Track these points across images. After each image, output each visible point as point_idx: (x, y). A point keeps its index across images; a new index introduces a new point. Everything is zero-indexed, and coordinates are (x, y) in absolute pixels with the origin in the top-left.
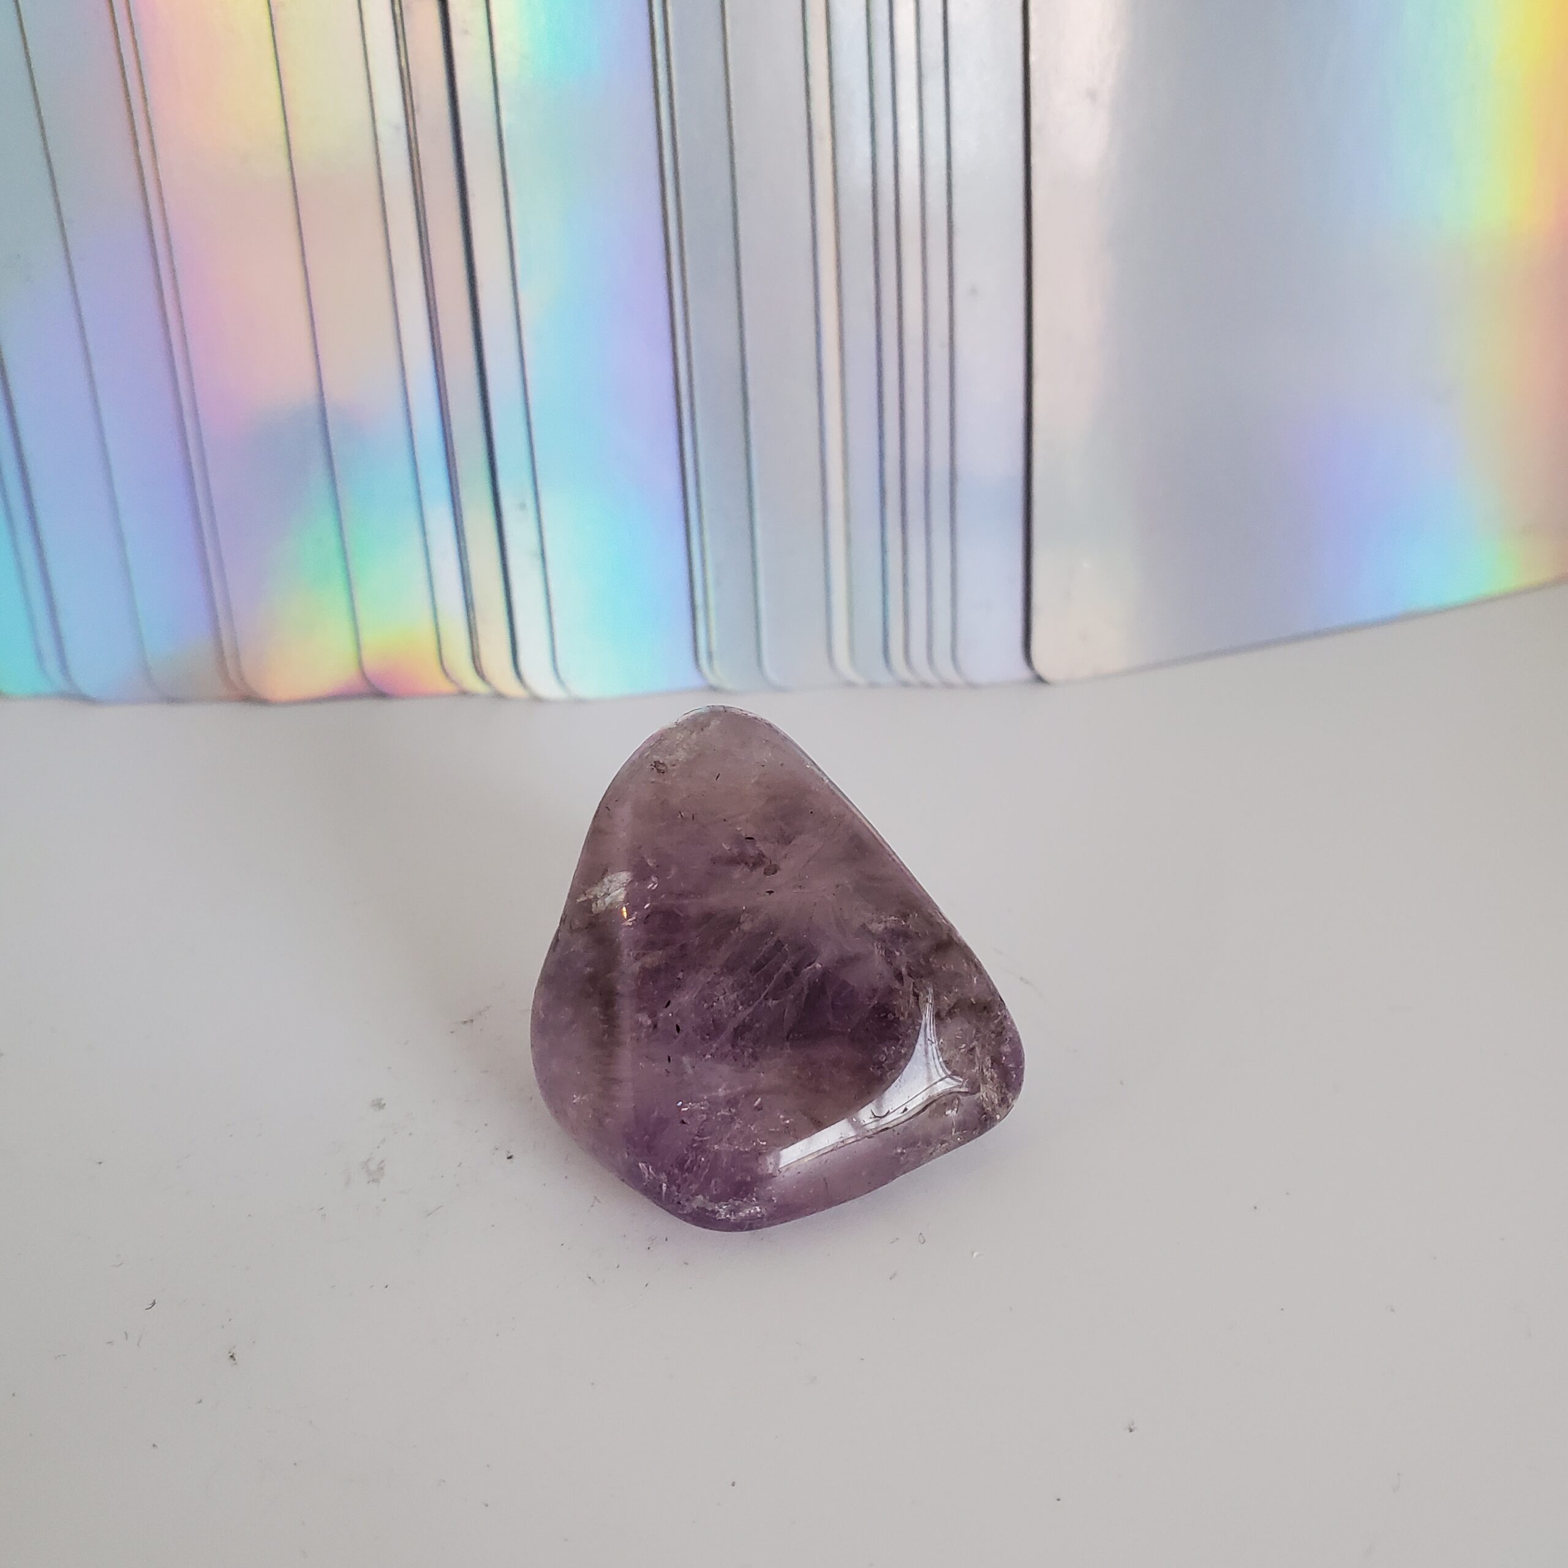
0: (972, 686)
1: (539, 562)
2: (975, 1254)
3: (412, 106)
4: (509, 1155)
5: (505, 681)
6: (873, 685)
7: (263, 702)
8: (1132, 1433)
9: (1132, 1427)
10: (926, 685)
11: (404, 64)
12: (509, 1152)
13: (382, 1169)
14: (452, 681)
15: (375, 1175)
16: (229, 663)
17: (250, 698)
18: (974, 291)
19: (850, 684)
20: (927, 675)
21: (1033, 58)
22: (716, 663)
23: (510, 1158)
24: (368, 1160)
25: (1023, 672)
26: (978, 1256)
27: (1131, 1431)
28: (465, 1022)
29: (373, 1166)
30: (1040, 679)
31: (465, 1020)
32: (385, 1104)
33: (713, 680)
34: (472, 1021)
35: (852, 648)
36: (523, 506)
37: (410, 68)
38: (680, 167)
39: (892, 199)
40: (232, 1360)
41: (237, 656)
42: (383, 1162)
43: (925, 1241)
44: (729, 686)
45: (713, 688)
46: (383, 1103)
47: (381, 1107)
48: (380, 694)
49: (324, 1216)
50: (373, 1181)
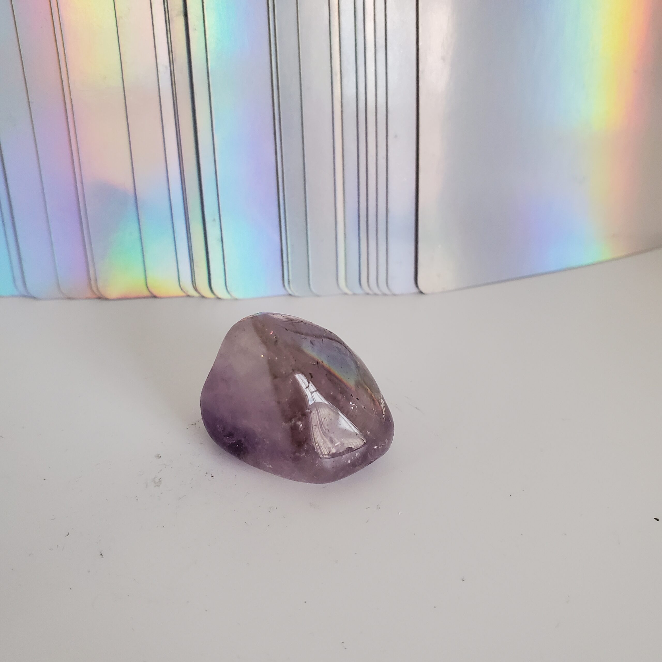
0: (394, 295)
1: (221, 243)
3: (173, 58)
4: (212, 476)
5: (206, 291)
6: (355, 294)
7: (106, 299)
8: (464, 581)
9: (464, 579)
10: (376, 294)
12: (212, 474)
13: (160, 481)
14: (184, 292)
15: (158, 483)
16: (93, 283)
17: (101, 298)
18: (396, 136)
19: (346, 294)
20: (377, 291)
21: (420, 44)
22: (291, 285)
24: (155, 478)
25: (415, 290)
26: (401, 514)
28: (192, 425)
29: (157, 480)
30: (421, 292)
33: (290, 292)
34: (195, 424)
35: (346, 279)
36: (214, 220)
37: (172, 43)
38: (280, 85)
39: (364, 99)
40: (101, 556)
41: (96, 280)
42: (161, 478)
43: (379, 508)
44: (296, 294)
45: (290, 295)
46: (160, 456)
47: (159, 457)
48: (154, 297)
49: (137, 499)
50: (157, 486)
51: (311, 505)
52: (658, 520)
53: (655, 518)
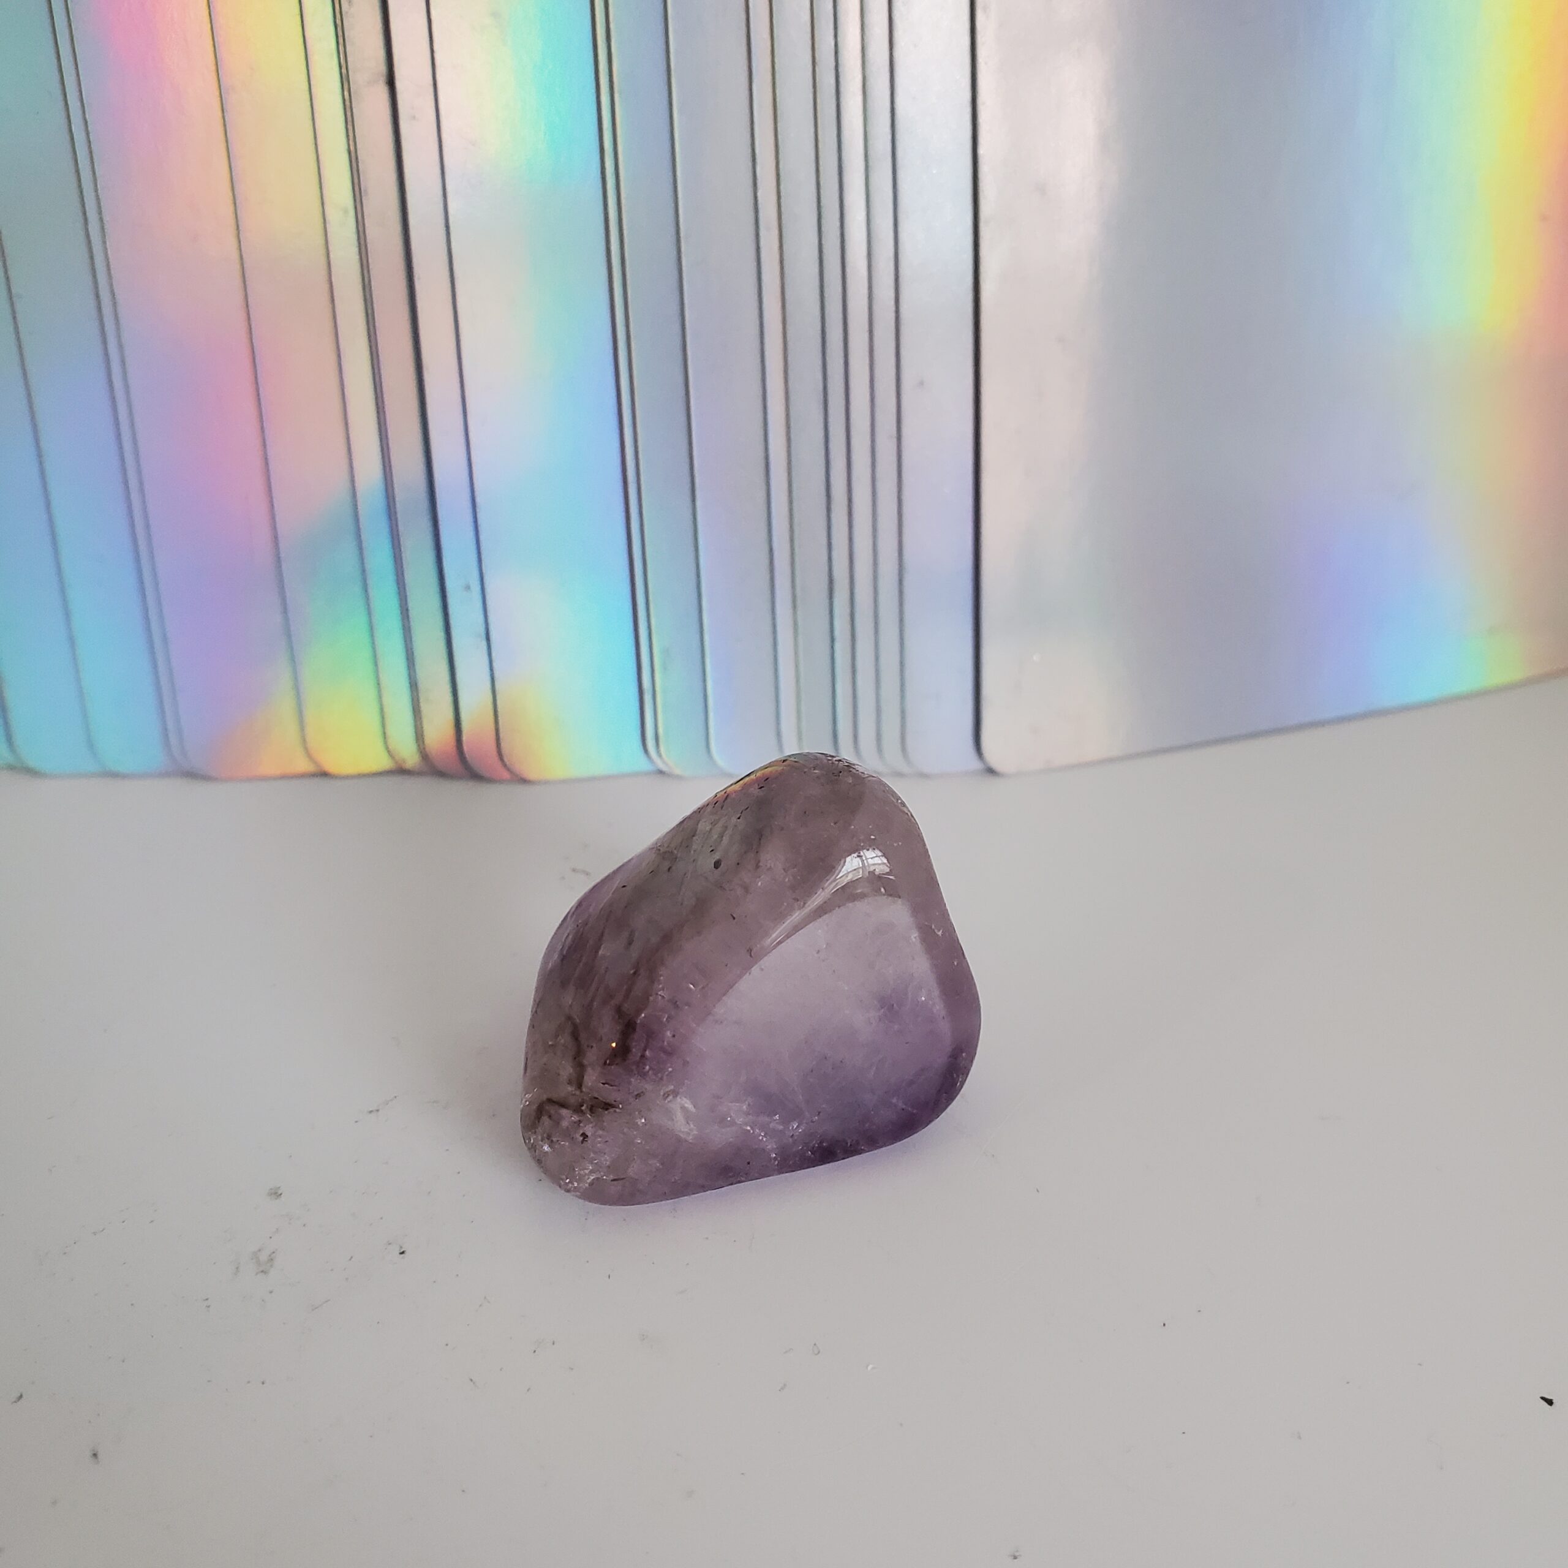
0: (922, 775)
1: (484, 643)
2: (870, 1368)
3: (360, 188)
4: (402, 1251)
5: (448, 760)
7: (207, 777)
8: (1016, 1560)
9: (1017, 1554)
11: (352, 148)
12: (401, 1247)
13: (272, 1260)
15: (265, 1265)
16: (173, 738)
17: (190, 773)
18: (921, 384)
20: (878, 765)
21: (982, 151)
22: (663, 746)
23: (403, 1253)
24: (260, 1250)
25: (975, 764)
26: (873, 1368)
27: (1015, 1558)
28: (371, 1112)
29: (263, 1257)
30: (991, 771)
31: (371, 1109)
32: (281, 1194)
33: (663, 767)
34: (380, 1109)
35: (801, 735)
36: (467, 588)
37: (359, 152)
39: (839, 289)
40: (94, 1458)
41: (180, 733)
42: (274, 1252)
43: (816, 1352)
44: (678, 771)
45: (661, 772)
46: (280, 1192)
47: (278, 1196)
48: (324, 774)
49: (209, 1307)
50: (262, 1271)
51: (644, 1339)
52: (1550, 1402)
53: (1543, 1398)
